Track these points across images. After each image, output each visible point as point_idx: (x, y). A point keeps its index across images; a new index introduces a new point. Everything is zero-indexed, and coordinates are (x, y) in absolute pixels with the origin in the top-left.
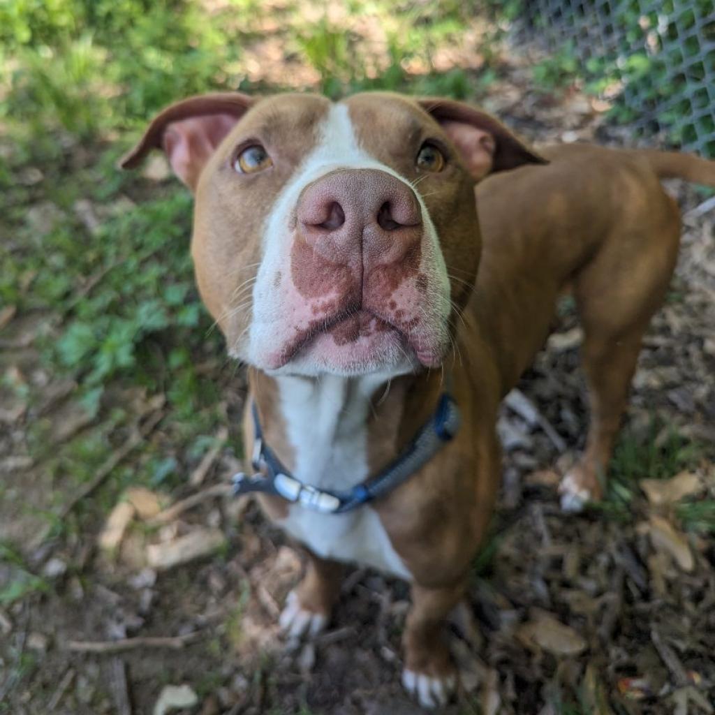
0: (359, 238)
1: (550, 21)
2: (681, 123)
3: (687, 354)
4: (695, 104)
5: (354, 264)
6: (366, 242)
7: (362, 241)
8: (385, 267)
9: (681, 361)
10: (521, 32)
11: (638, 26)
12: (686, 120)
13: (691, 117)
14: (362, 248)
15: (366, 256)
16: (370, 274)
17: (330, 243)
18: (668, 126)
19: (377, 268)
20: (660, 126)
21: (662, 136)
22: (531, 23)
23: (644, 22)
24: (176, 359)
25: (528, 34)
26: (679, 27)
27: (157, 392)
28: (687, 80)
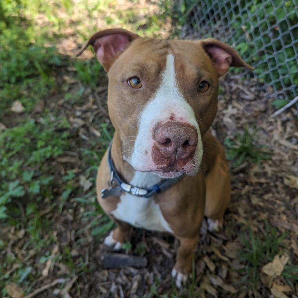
0: (176, 151)
1: (200, 25)
2: (263, 74)
3: (276, 186)
4: (269, 65)
5: (173, 158)
6: (178, 152)
7: (177, 151)
8: (183, 159)
9: (274, 190)
10: (187, 30)
11: (241, 28)
12: (266, 72)
13: (268, 71)
14: (176, 153)
15: (177, 155)
16: (177, 160)
17: (166, 151)
18: (258, 74)
19: (180, 159)
20: (254, 75)
21: (255, 79)
22: (192, 26)
23: (244, 27)
24: (30, 210)
25: (191, 31)
26: (260, 29)
27: (20, 228)
28: (266, 54)
